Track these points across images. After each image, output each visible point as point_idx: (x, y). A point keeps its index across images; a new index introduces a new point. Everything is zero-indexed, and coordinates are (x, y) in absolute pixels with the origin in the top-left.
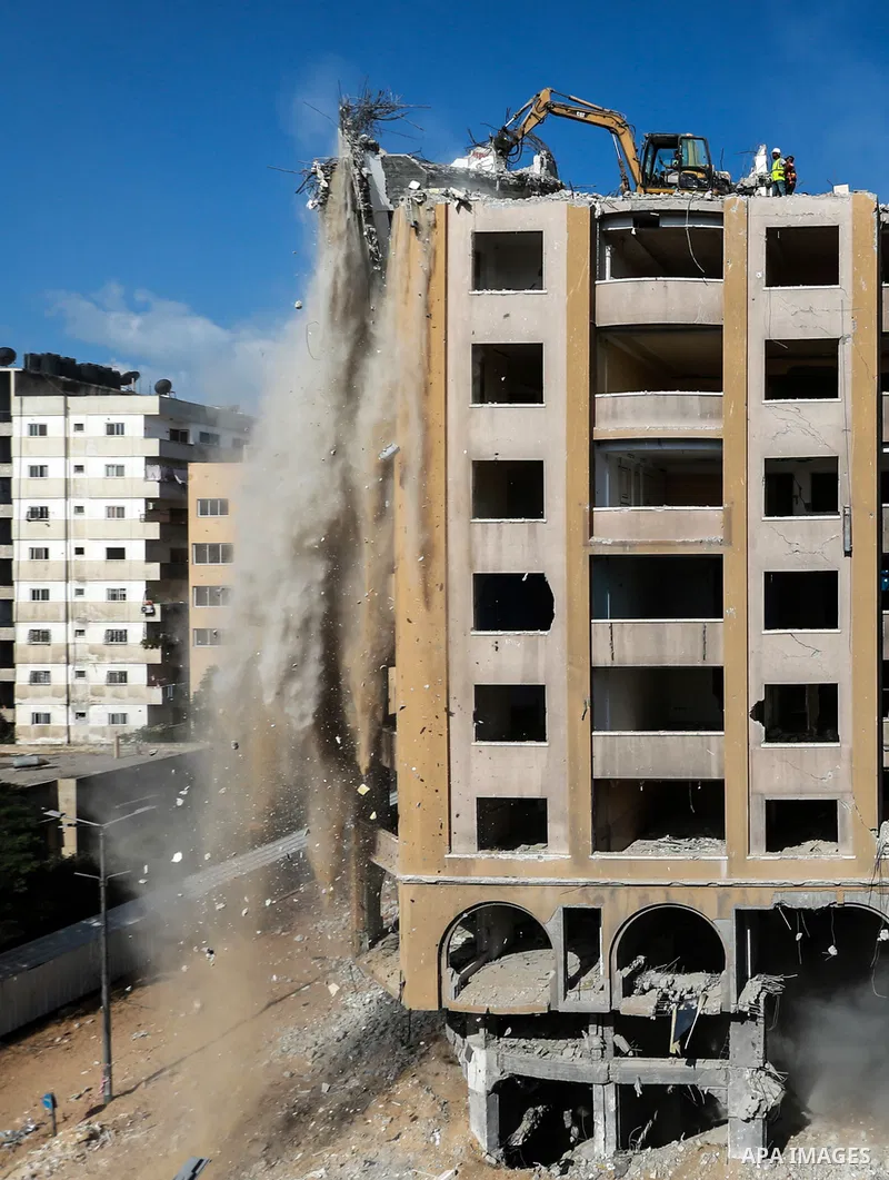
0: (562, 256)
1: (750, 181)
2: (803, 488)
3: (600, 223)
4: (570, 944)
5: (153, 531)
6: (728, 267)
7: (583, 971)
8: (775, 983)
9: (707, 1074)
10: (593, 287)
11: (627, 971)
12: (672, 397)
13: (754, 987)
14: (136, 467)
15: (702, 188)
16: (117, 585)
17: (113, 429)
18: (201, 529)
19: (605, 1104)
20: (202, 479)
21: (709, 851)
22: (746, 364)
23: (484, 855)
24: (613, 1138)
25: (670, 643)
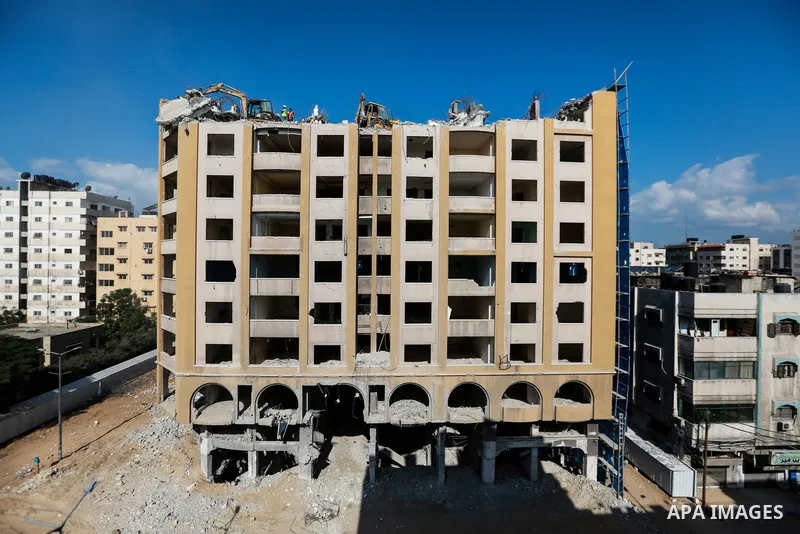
0: (241, 143)
1: (311, 118)
2: (330, 231)
3: (256, 131)
4: (240, 399)
5: (83, 243)
6: (303, 149)
7: (245, 409)
8: (317, 413)
9: (291, 447)
10: (253, 155)
11: (261, 409)
12: (282, 197)
13: (309, 414)
14: (77, 219)
15: (269, 119)
16: (69, 263)
17: (68, 204)
18: (102, 242)
19: (253, 459)
20: (103, 223)
21: (292, 363)
22: (309, 185)
23: (209, 365)
24: (255, 471)
25: (279, 286)
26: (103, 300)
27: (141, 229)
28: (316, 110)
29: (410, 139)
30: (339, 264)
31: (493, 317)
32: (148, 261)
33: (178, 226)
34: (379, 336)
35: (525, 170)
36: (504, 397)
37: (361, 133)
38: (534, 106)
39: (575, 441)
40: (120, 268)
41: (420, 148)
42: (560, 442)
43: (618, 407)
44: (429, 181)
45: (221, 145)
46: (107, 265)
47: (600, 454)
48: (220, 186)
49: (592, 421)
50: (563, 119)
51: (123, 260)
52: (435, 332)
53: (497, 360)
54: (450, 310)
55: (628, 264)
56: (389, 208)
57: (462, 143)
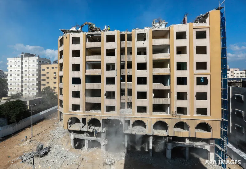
0: (82, 40)
1: (104, 30)
2: (111, 67)
3: (87, 35)
4: (83, 122)
5: (37, 72)
6: (102, 40)
7: (84, 126)
8: (107, 129)
9: (99, 139)
10: (86, 43)
11: (89, 126)
12: (95, 56)
13: (104, 129)
14: (36, 65)
16: (33, 79)
17: (34, 61)
18: (42, 72)
19: (86, 142)
21: (99, 112)
22: (104, 52)
23: (73, 111)
24: (87, 146)
25: (95, 86)
26: (43, 90)
27: (53, 68)
28: (106, 27)
29: (138, 35)
30: (114, 78)
31: (170, 97)
32: (55, 78)
33: (64, 67)
34: (128, 103)
35: (181, 43)
36: (174, 127)
37: (121, 33)
38: (185, 19)
39: (204, 146)
40: (47, 80)
41: (142, 37)
42: (198, 146)
43: (223, 134)
44: (145, 49)
45: (76, 41)
46: (44, 79)
47: (216, 152)
48: (76, 54)
49: (212, 139)
50: (197, 22)
51: (48, 78)
52: (148, 102)
53: (171, 113)
54: (153, 94)
55: (226, 77)
56: (131, 59)
57: (157, 35)
